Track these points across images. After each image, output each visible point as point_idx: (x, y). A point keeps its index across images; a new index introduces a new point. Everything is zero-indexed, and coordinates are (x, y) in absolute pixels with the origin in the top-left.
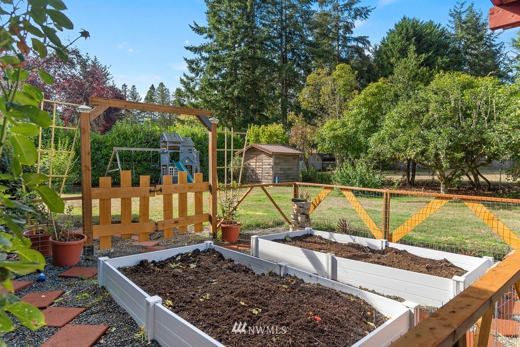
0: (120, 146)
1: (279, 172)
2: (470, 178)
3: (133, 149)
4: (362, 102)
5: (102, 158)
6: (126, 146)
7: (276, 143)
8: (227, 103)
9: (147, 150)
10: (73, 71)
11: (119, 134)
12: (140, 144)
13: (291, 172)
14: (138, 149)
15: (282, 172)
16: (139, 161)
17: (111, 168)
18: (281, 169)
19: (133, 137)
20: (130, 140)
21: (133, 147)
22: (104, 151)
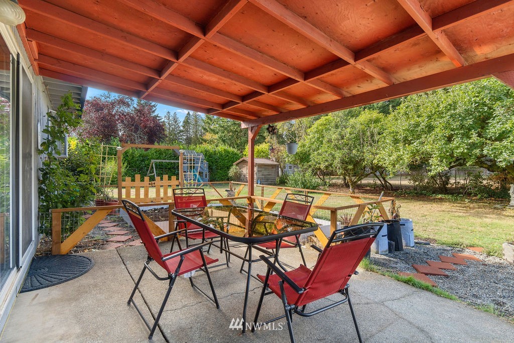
0: (157, 159)
1: (261, 177)
2: (381, 182)
3: (164, 161)
4: (315, 130)
5: (145, 166)
6: (161, 159)
7: (263, 157)
8: (236, 128)
9: (173, 161)
10: (129, 109)
11: (156, 151)
12: (170, 157)
13: (269, 177)
14: (168, 161)
15: (263, 177)
16: (169, 169)
17: (151, 173)
18: (263, 175)
19: (165, 152)
20: (163, 155)
21: (165, 159)
22: (147, 162)
